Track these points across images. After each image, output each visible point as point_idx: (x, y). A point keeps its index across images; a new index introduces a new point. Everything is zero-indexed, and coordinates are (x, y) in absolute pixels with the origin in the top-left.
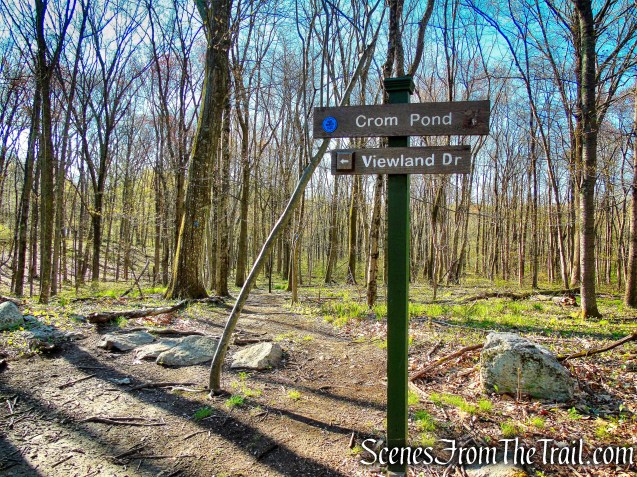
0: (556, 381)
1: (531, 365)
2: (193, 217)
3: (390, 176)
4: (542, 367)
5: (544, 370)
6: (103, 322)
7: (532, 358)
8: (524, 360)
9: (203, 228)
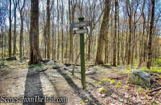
0: (143, 81)
1: (137, 77)
2: (100, 44)
3: (80, 34)
4: (140, 77)
5: (140, 78)
6: (67, 65)
7: (137, 75)
8: (135, 75)
9: (103, 46)
